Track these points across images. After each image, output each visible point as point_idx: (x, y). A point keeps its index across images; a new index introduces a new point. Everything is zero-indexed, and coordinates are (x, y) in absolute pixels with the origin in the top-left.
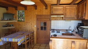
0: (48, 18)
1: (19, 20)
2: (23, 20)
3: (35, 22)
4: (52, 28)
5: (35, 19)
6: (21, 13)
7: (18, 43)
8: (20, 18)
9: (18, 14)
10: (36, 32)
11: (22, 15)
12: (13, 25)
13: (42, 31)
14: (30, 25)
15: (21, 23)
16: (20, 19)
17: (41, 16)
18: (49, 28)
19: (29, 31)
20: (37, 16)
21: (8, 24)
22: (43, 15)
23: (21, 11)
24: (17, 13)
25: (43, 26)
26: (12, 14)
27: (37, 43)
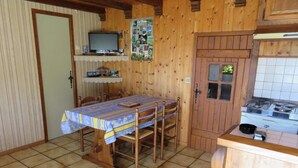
0: (243, 46)
1: (134, 55)
2: (146, 53)
3: (189, 63)
4: (257, 94)
5: (189, 51)
6: (141, 27)
7: (106, 136)
8: (138, 49)
9: (134, 33)
10: (188, 102)
11: (145, 37)
12: (117, 73)
13: (212, 100)
14: (168, 77)
15: (141, 66)
16: (137, 53)
17: (212, 36)
18: (244, 91)
19: (163, 97)
20: (199, 36)
21: (103, 68)
22: (221, 35)
23: (142, 22)
24: (132, 28)
25: (220, 83)
26: (116, 33)
27: (190, 145)
